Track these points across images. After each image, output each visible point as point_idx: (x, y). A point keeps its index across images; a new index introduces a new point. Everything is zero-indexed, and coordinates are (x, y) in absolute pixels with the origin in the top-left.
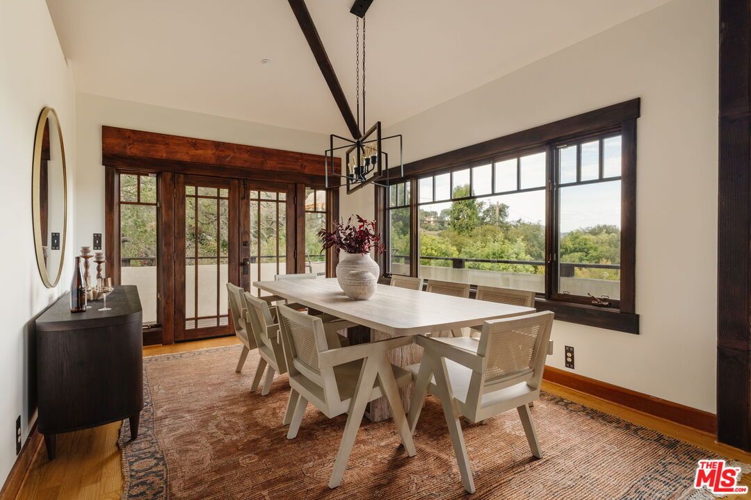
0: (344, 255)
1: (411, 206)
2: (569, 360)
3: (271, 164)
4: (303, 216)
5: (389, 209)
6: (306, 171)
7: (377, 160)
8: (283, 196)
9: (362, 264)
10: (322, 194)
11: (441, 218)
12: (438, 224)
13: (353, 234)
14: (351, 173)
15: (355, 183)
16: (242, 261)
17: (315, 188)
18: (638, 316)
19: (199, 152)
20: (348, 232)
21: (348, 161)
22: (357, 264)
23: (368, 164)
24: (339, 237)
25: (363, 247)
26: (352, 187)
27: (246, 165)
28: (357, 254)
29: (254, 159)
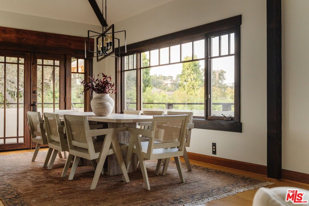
0: (95, 95)
1: (137, 69)
2: (214, 150)
3: (50, 43)
4: (70, 75)
5: (124, 71)
6: (72, 47)
7: (112, 44)
8: (57, 63)
9: (105, 99)
10: (81, 62)
11: (176, 81)
12: (174, 86)
13: (100, 83)
14: (99, 50)
15: (101, 56)
16: (32, 103)
17: (78, 58)
18: (241, 123)
20: (97, 82)
21: (97, 44)
22: (102, 99)
23: (108, 46)
24: (92, 85)
25: (105, 90)
26: (100, 58)
27: (35, 43)
28: (102, 94)
29: (39, 39)
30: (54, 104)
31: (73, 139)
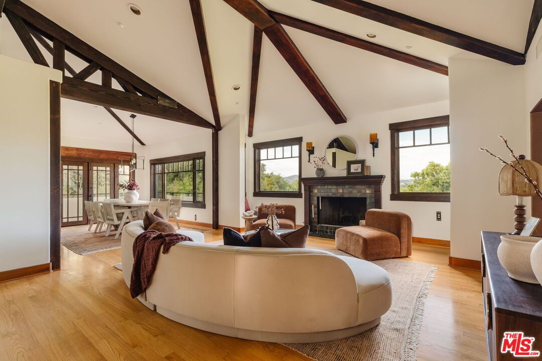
1: (162, 173)
2: (195, 218)
3: (102, 156)
4: (118, 177)
5: (156, 174)
6: (120, 159)
8: (108, 169)
10: (127, 167)
16: (89, 195)
17: (124, 165)
18: (205, 204)
19: (69, 152)
27: (91, 157)
29: (94, 154)
30: (106, 194)
31: (108, 215)
